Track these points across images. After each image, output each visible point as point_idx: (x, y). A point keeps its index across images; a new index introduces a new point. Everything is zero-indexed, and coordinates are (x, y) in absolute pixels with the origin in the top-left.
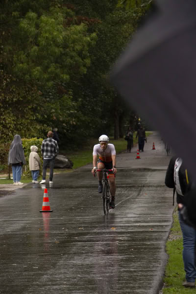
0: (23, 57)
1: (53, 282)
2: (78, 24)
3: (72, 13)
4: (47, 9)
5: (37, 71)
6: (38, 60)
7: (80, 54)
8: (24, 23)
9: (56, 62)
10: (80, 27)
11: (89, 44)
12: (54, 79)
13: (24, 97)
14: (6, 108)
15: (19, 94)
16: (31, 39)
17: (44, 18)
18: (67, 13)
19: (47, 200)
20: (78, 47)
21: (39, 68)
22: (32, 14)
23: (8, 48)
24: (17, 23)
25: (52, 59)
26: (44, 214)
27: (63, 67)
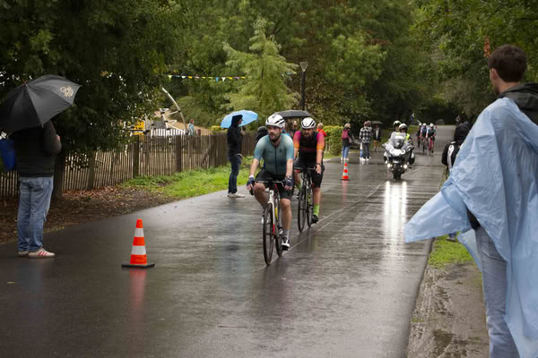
0: (333, 66)
1: (353, 231)
2: (374, 44)
3: (370, 37)
4: (352, 33)
5: (342, 77)
6: (343, 70)
7: (374, 66)
8: (335, 43)
9: (356, 71)
10: (376, 47)
11: (381, 60)
12: (354, 83)
14: (318, 103)
16: (339, 55)
17: (350, 39)
18: (367, 37)
19: (346, 171)
20: (373, 61)
21: (344, 75)
22: (342, 37)
23: (322, 60)
24: (330, 43)
25: (353, 69)
27: (361, 75)
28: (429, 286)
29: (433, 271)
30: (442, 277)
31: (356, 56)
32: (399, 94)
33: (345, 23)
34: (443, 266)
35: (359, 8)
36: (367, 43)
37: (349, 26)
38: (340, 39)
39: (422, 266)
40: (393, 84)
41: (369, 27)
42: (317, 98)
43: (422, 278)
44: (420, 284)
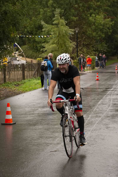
0: (90, 29)
2: (108, 18)
3: (106, 15)
4: (98, 14)
5: (94, 34)
6: (95, 31)
7: (108, 28)
8: (91, 18)
9: (100, 31)
11: (112, 25)
12: (100, 36)
13: (90, 43)
14: (84, 46)
15: (88, 42)
16: (92, 24)
17: (97, 16)
19: (98, 76)
20: (108, 26)
21: (95, 33)
22: (93, 15)
23: (85, 27)
24: (88, 19)
25: (99, 30)
26: (97, 81)
27: (102, 33)
31: (100, 23)
33: (95, 10)
35: (101, 2)
36: (105, 18)
37: (97, 11)
38: (93, 17)
40: (117, 36)
41: (106, 11)
42: (83, 44)
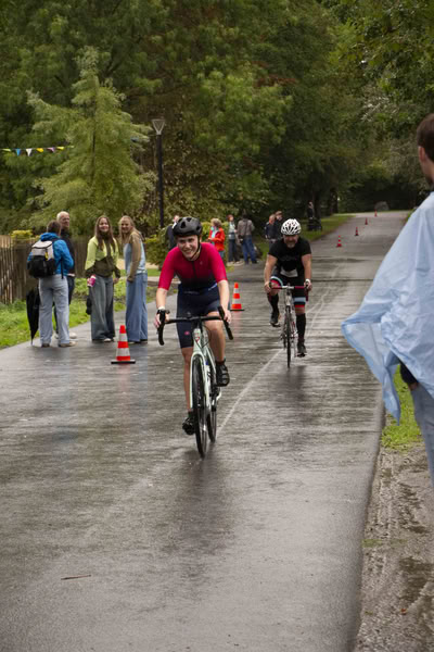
0: (206, 123)
2: (271, 84)
3: (264, 72)
4: (235, 68)
5: (222, 141)
6: (222, 129)
7: (273, 120)
8: (207, 85)
9: (244, 130)
10: (274, 89)
11: (284, 109)
12: (242, 150)
14: (185, 185)
16: (215, 104)
17: (231, 78)
18: (258, 72)
20: (270, 112)
21: (225, 138)
22: (217, 73)
23: (188, 114)
24: (200, 85)
25: (240, 127)
27: (252, 136)
28: (387, 483)
29: (391, 457)
30: (407, 467)
31: (242, 103)
32: (314, 164)
33: (222, 53)
34: (406, 449)
35: (242, 27)
37: (228, 57)
38: (215, 79)
39: (373, 450)
40: (303, 148)
41: (262, 56)
42: (183, 178)
43: (374, 472)
44: (371, 480)
